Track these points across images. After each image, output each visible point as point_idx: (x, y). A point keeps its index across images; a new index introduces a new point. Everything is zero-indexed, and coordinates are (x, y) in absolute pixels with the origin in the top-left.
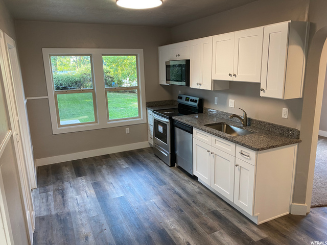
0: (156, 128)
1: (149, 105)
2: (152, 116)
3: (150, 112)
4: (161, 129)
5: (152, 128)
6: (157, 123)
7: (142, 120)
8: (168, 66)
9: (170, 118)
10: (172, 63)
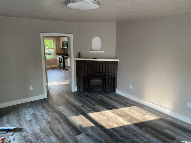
0: (59, 60)
1: (57, 54)
2: (58, 57)
3: (58, 56)
4: (61, 60)
5: (58, 61)
6: (60, 58)
7: (55, 58)
8: (63, 43)
9: (63, 56)
10: (64, 42)
